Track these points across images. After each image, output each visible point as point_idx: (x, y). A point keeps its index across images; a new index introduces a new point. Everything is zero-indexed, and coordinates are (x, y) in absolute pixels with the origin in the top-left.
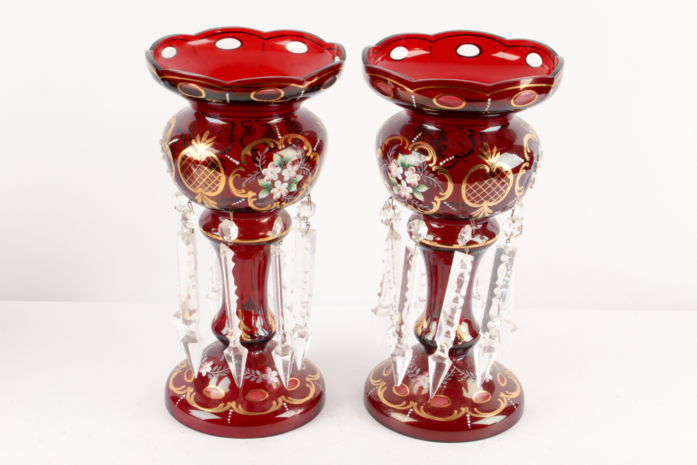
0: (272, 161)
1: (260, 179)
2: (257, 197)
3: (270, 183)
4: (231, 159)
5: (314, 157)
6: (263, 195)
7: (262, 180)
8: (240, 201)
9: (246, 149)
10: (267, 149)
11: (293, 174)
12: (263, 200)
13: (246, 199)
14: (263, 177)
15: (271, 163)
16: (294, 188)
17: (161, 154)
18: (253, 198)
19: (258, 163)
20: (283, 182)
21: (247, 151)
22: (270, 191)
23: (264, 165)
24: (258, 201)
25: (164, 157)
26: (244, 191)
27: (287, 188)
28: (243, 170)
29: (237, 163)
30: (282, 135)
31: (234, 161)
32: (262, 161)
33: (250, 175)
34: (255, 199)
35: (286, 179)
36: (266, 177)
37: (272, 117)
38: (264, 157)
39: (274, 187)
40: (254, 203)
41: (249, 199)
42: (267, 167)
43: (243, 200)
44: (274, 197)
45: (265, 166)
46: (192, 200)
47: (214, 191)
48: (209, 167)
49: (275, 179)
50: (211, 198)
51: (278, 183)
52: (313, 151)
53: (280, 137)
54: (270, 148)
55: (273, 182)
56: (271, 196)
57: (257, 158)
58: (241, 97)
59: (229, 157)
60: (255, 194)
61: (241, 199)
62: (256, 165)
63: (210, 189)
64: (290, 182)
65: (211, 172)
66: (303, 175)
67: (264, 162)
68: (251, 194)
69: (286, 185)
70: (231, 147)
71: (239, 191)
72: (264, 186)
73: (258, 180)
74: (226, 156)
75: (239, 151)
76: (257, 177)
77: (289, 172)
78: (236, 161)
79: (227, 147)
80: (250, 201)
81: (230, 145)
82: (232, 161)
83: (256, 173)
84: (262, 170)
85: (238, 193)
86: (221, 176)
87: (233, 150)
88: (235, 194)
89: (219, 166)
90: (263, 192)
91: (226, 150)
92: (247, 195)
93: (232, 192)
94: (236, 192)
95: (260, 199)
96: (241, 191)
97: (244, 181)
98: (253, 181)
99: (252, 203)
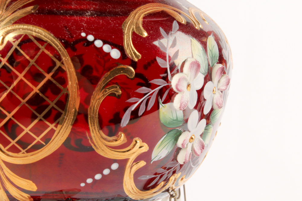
1: (165, 102)
3: (180, 114)
4: (98, 43)
6: (161, 150)
7: (167, 105)
8: (106, 172)
10: (176, 26)
11: (219, 97)
12: (159, 164)
13: (123, 163)
14: (171, 96)
18: (138, 159)
22: (176, 139)
24: (146, 171)
26: (122, 138)
27: (201, 136)
28: (130, 73)
29: (115, 54)
31: (107, 48)
33: (143, 90)
34: (142, 164)
35: (207, 108)
36: (177, 99)
39: (186, 129)
40: (137, 174)
41: (129, 164)
43: (115, 166)
44: (181, 158)
47: (38, 147)
49: (190, 107)
51: (193, 119)
54: (180, 24)
56: (175, 152)
59: (90, 38)
60: (146, 148)
61: (109, 163)
62: (159, 60)
68: (137, 149)
69: (203, 125)
70: (92, 15)
71: (109, 141)
72: (169, 124)
73: (161, 106)
74: (83, 34)
75: (115, 24)
76: (159, 97)
77: (213, 91)
78: (112, 48)
79: (80, 14)
80: (129, 169)
81: (89, 10)
82: (102, 48)
83: (158, 84)
84: (172, 76)
85: (106, 146)
86: (67, 96)
87: (101, 21)
88: (97, 148)
89: (62, 63)
90: (164, 142)
91: (82, 21)
92: (127, 151)
93: (92, 145)
94: (100, 143)
95: (154, 162)
96: (116, 140)
97: (129, 109)
98: (148, 107)
99: (132, 176)
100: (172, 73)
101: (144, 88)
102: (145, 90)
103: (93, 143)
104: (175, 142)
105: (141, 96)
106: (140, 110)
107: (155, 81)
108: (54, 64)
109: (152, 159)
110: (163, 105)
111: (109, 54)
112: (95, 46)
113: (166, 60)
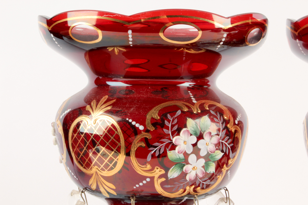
0: (185, 126)
1: (170, 150)
2: (165, 176)
3: (182, 156)
4: (134, 123)
5: (236, 131)
6: (173, 173)
7: (172, 151)
8: (144, 182)
9: (153, 110)
10: (179, 113)
11: (212, 147)
12: (174, 180)
13: (152, 178)
14: (173, 147)
15: (184, 129)
16: (212, 169)
17: (53, 138)
18: (160, 177)
19: (167, 128)
20: (199, 157)
21: (154, 114)
22: (182, 168)
23: (175, 131)
24: (167, 183)
25: (56, 141)
26: (149, 167)
27: (203, 167)
28: (149, 136)
29: (141, 128)
30: (196, 100)
31: (137, 125)
32: (173, 126)
33: (156, 144)
34: (163, 179)
35: (203, 153)
36: (177, 148)
37: (182, 78)
38: (176, 121)
39: (188, 163)
40: (162, 184)
41: (155, 179)
42: (178, 134)
43: (148, 180)
44: (188, 178)
45: (177, 132)
46: (86, 189)
47: (112, 169)
48: (108, 148)
49: (189, 152)
50: (107, 179)
51: (192, 158)
52: (235, 124)
53: (194, 101)
54: (182, 112)
55: (186, 155)
56: (184, 175)
57: (166, 122)
58: (147, 39)
59: (130, 121)
60: (163, 172)
61: (145, 178)
62: (165, 130)
63: (106, 166)
64: (208, 158)
65: (111, 154)
66: (222, 151)
67: (175, 128)
68: (158, 172)
69: (202, 162)
70: (134, 109)
71: (142, 168)
72: (175, 160)
73: (168, 152)
74: (127, 119)
75: (143, 114)
76: (166, 148)
77: (207, 144)
78: (140, 125)
79: (129, 110)
80: (156, 182)
81: (133, 107)
82: (135, 125)
83: (165, 141)
84: (173, 137)
85: (141, 170)
86: (120, 146)
87: (137, 113)
88: (137, 171)
89: (118, 132)
90: (174, 169)
91: (128, 112)
92: (153, 173)
93: (135, 169)
94: (138, 168)
95: (170, 179)
96: (146, 167)
97: (150, 153)
98: (160, 152)
99: (160, 185)
100: (173, 136)
101: (157, 143)
102: (157, 144)
103: (135, 168)
104: (182, 169)
105: (156, 147)
106: (156, 153)
107: (163, 140)
108: (114, 132)
109: (169, 177)
110: (169, 151)
111: (138, 128)
112: (132, 124)
113: (169, 130)
